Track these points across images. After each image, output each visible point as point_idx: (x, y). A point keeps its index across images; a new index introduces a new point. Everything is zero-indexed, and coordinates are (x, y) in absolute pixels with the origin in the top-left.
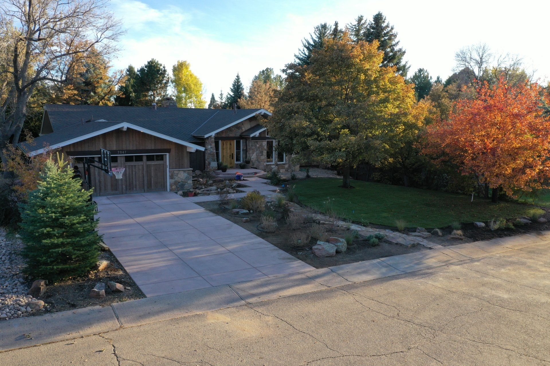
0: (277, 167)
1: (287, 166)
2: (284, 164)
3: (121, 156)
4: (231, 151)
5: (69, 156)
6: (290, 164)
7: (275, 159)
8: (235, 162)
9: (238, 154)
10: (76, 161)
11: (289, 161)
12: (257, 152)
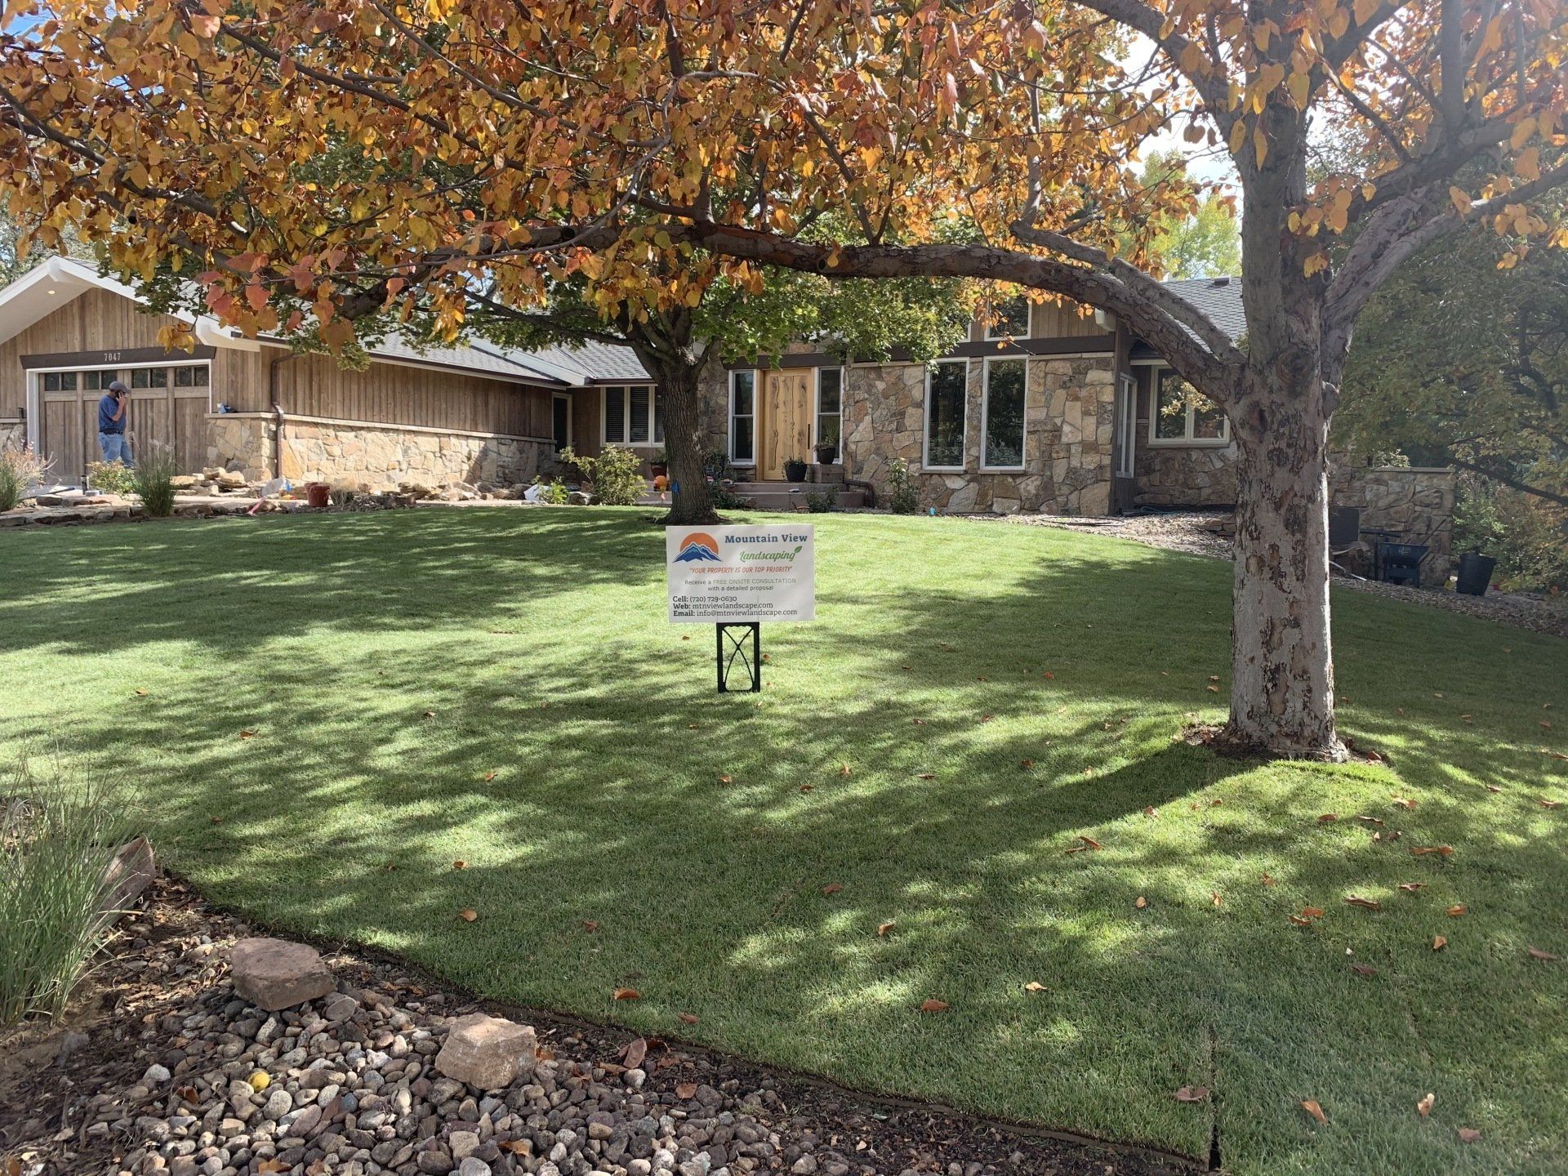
0: (974, 483)
1: (1029, 486)
3: (123, 370)
4: (803, 416)
5: (25, 368)
6: (1051, 477)
7: (968, 450)
8: (812, 459)
9: (828, 426)
10: (50, 382)
11: (1047, 460)
12: (878, 413)
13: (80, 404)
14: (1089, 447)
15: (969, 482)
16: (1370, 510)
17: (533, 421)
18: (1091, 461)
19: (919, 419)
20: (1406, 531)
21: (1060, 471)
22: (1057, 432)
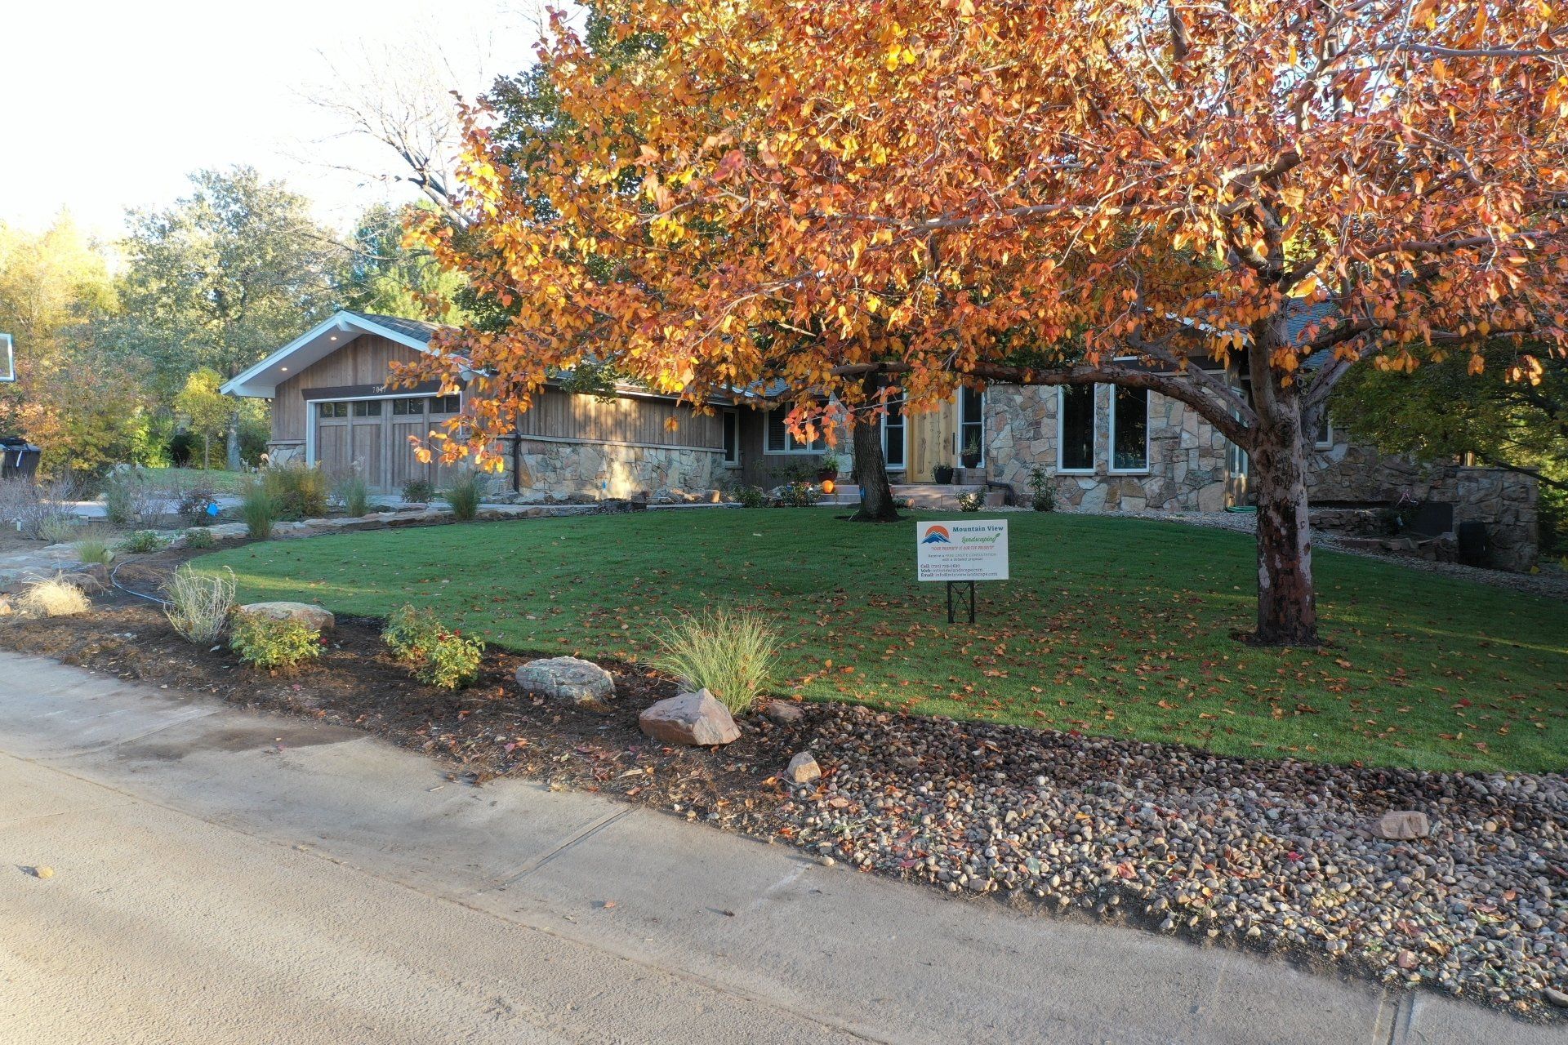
0: (1104, 486)
1: (1153, 486)
2: (1140, 477)
3: (387, 400)
4: (949, 426)
5: (305, 399)
6: (1173, 479)
7: (1098, 454)
8: (958, 463)
9: (972, 433)
10: (324, 411)
11: (1169, 461)
12: (1016, 423)
13: (349, 428)
14: (1205, 452)
15: (1100, 482)
16: (1463, 504)
17: (708, 433)
18: (1207, 464)
19: (1055, 429)
20: (1497, 522)
21: (1180, 472)
22: (1176, 438)
